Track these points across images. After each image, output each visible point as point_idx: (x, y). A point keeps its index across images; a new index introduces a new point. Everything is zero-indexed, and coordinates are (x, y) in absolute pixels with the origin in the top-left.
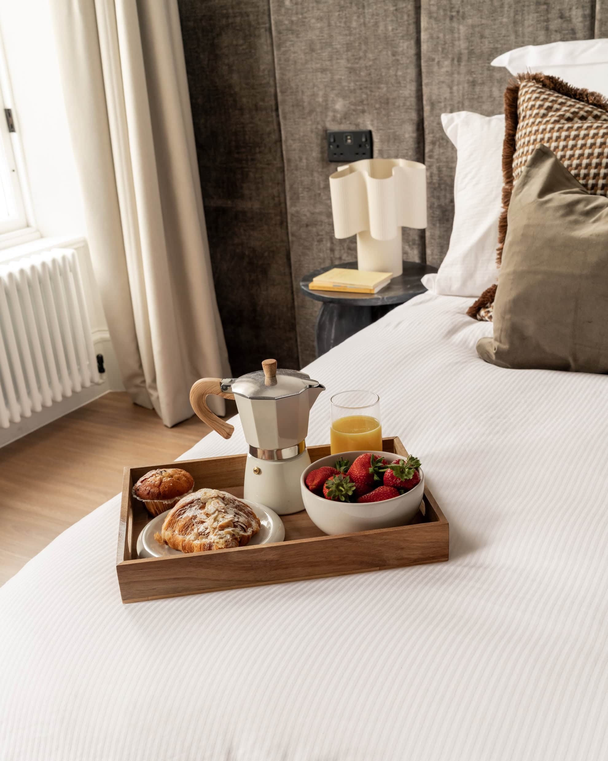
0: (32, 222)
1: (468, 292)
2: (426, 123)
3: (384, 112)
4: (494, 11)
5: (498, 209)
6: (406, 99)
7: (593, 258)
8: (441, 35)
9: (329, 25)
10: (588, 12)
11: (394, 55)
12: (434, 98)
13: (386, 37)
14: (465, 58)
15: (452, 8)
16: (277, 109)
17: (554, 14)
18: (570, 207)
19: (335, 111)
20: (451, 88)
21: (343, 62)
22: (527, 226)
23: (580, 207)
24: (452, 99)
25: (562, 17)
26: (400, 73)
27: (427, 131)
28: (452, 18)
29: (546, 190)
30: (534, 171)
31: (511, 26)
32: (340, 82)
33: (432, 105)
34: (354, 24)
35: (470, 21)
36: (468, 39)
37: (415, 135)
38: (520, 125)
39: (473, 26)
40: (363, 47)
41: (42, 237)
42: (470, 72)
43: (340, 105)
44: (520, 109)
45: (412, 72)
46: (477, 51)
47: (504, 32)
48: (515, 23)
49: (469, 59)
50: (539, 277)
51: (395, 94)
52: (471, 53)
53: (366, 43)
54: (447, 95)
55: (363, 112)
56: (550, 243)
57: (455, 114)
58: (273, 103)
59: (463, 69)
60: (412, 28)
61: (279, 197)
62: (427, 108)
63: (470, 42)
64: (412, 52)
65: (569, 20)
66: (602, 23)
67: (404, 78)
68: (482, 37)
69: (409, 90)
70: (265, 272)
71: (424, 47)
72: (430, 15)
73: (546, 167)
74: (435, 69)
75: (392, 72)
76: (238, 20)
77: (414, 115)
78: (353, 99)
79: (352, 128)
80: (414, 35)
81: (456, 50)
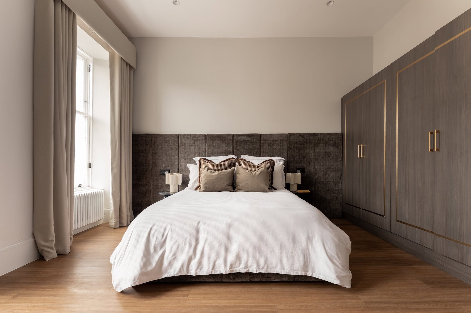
0: (90, 185)
1: (193, 188)
2: (179, 168)
3: (172, 167)
4: (191, 153)
5: (198, 175)
6: (176, 165)
7: (215, 177)
8: (182, 156)
9: (163, 153)
10: (205, 154)
11: (174, 158)
12: (181, 165)
13: (173, 155)
14: (186, 159)
15: (184, 152)
16: (151, 166)
17: (200, 154)
18: (211, 172)
19: (163, 166)
20: (184, 163)
21: (165, 159)
22: (206, 174)
23: (212, 172)
24: (184, 165)
25: (201, 154)
26: (175, 161)
27: (180, 170)
28: (184, 153)
29: (207, 170)
30: (205, 168)
31: (194, 155)
32: (164, 162)
33: (181, 166)
34: (167, 153)
35: (187, 154)
36: (187, 156)
37: (178, 170)
38: (201, 164)
39: (188, 155)
40: (169, 157)
41: (92, 189)
42: (187, 161)
43: (164, 165)
44: (201, 162)
45: (177, 161)
46: (188, 158)
47: (193, 156)
48: (194, 154)
49: (187, 159)
50: (209, 180)
51: (174, 164)
52: (187, 158)
53: (169, 156)
54: (184, 164)
55: (168, 166)
56: (210, 176)
57: (189, 164)
58: (150, 165)
59: (186, 161)
60: (178, 154)
61: (150, 181)
62: (180, 166)
63: (187, 157)
64: (178, 158)
65: (203, 155)
66: (207, 155)
67: (176, 161)
68: (189, 156)
69: (177, 163)
70: (145, 195)
71: (180, 157)
72: (181, 153)
73: (207, 168)
74: (181, 160)
75: (174, 160)
76: (145, 151)
77: (178, 167)
78: (166, 165)
79: (166, 169)
80: (178, 155)
81: (185, 158)
